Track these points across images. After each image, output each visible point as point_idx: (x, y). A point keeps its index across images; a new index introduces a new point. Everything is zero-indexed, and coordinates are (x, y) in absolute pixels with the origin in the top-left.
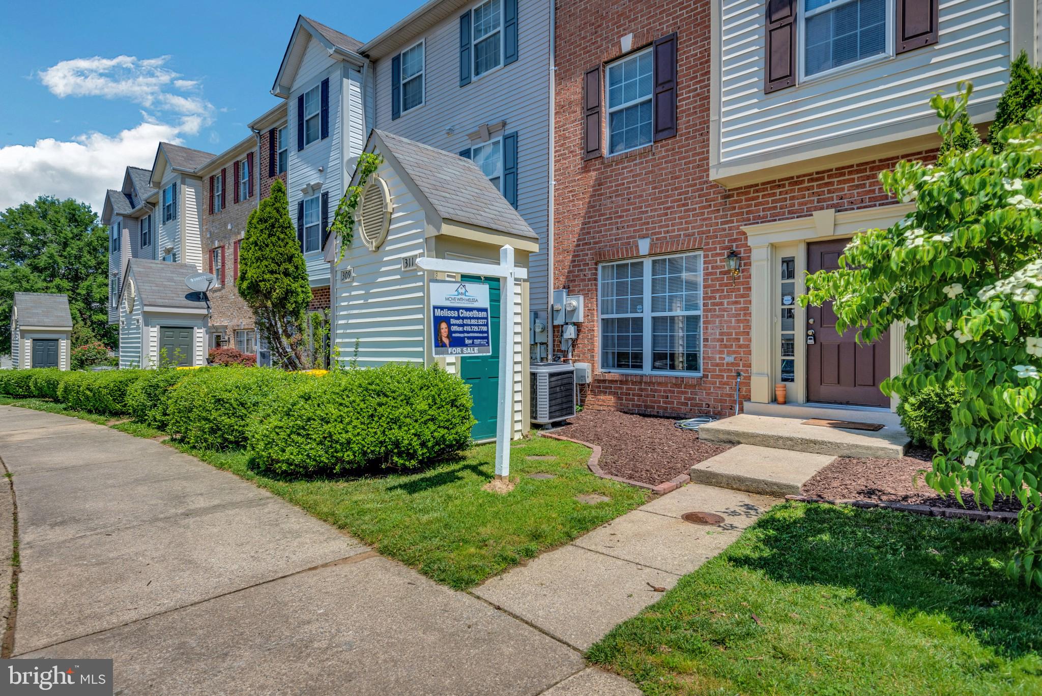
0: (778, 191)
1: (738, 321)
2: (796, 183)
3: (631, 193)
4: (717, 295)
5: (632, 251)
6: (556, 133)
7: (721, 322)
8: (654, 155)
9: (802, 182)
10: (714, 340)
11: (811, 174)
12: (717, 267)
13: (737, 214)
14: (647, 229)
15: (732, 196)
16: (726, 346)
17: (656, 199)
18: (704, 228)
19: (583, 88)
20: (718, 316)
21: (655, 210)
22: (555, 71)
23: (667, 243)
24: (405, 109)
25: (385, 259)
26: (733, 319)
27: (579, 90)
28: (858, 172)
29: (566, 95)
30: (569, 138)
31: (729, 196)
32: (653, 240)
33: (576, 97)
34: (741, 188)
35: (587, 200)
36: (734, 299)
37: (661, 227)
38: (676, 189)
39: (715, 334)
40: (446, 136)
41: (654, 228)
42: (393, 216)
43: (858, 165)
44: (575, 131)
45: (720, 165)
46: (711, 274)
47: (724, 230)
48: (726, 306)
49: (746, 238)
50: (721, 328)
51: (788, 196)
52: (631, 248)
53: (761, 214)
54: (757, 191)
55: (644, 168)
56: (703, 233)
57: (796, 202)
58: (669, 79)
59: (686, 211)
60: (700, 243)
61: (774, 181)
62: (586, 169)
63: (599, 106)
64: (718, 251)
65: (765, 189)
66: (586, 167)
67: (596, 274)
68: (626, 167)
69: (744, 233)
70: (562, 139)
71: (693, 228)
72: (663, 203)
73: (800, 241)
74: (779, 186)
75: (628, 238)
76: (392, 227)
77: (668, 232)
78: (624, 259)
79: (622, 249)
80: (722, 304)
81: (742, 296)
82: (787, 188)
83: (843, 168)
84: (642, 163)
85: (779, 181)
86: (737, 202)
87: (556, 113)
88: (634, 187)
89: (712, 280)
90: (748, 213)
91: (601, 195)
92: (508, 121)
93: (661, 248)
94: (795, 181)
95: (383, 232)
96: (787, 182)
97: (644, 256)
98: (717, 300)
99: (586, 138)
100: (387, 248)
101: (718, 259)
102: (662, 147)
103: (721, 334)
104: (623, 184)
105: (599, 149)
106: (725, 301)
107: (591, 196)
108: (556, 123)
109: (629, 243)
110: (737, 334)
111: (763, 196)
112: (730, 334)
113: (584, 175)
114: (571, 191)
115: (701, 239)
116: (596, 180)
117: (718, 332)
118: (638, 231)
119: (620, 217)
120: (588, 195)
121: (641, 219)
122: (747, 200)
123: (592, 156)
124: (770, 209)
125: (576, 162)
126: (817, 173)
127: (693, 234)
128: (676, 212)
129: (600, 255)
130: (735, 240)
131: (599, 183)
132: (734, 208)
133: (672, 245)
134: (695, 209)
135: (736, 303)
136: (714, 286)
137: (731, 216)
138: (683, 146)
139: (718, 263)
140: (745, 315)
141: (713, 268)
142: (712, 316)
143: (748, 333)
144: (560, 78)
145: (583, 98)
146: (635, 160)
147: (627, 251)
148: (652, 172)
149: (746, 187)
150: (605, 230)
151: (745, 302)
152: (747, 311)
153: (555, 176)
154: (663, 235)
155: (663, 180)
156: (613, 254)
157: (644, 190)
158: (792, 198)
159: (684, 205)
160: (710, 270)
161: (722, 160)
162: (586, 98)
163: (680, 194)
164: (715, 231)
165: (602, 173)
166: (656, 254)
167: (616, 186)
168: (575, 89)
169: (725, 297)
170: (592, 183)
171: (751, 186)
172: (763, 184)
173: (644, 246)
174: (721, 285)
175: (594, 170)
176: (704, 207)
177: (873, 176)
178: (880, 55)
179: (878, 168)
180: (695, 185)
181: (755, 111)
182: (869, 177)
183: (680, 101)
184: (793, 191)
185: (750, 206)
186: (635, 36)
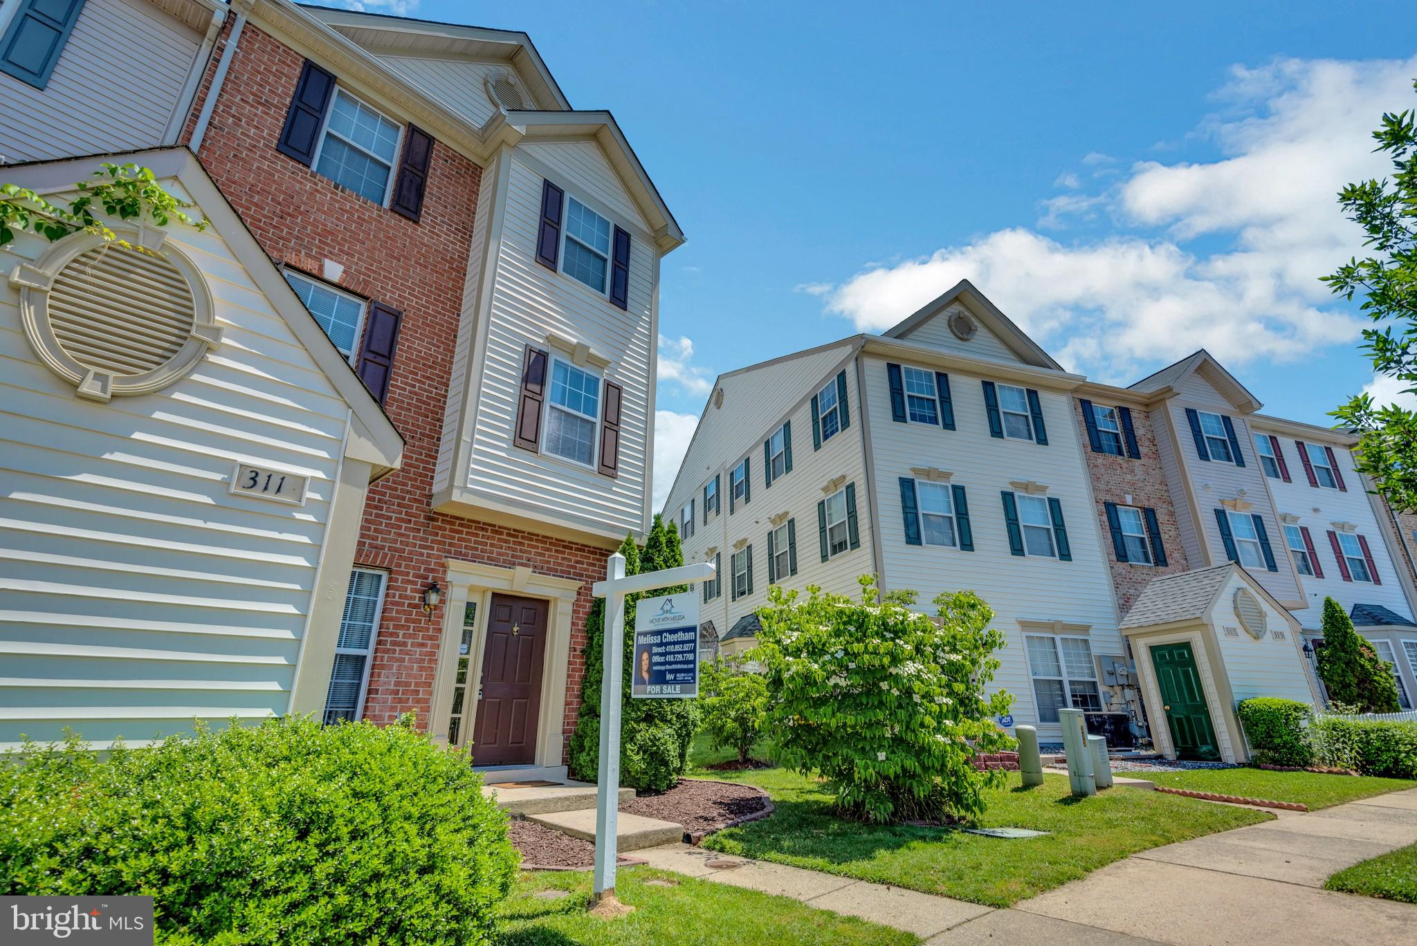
0: (481, 533)
1: (421, 669)
2: (496, 532)
4: (401, 633)
7: (399, 668)
9: (501, 533)
10: (387, 692)
11: (509, 529)
12: (406, 597)
13: (439, 542)
15: (437, 520)
16: (400, 700)
18: (398, 545)
20: (397, 660)
25: (137, 436)
26: (415, 666)
28: (542, 542)
31: (433, 519)
34: (447, 516)
36: (420, 640)
39: (389, 683)
42: (212, 358)
43: (543, 537)
45: (465, 489)
46: (398, 603)
47: (422, 555)
48: (409, 648)
49: (445, 572)
50: (399, 675)
51: (489, 541)
53: (463, 550)
54: (461, 525)
56: (396, 550)
57: (495, 550)
58: (384, 353)
59: (377, 516)
60: (391, 561)
61: (479, 523)
64: (410, 578)
65: (469, 527)
69: (443, 565)
71: (384, 540)
73: (488, 589)
74: (482, 529)
76: (196, 377)
80: (405, 644)
81: (431, 638)
82: (489, 534)
83: (533, 534)
85: (484, 524)
86: (440, 528)
89: (397, 612)
90: (451, 545)
94: (497, 530)
95: (163, 376)
96: (490, 528)
98: (400, 639)
100: (158, 415)
101: (409, 587)
103: (397, 684)
106: (410, 641)
110: (417, 684)
111: (468, 533)
112: (408, 684)
115: (393, 557)
117: (393, 680)
122: (451, 530)
124: (472, 549)
126: (514, 530)
127: (383, 548)
130: (432, 571)
132: (437, 534)
134: (390, 518)
135: (422, 645)
136: (399, 619)
137: (433, 542)
139: (409, 592)
140: (430, 661)
141: (400, 596)
142: (390, 659)
143: (429, 685)
149: (452, 517)
151: (433, 646)
152: (432, 657)
158: (492, 545)
160: (398, 598)
161: (469, 486)
164: (411, 553)
169: (410, 636)
171: (458, 518)
172: (469, 520)
174: (407, 620)
176: (403, 520)
177: (550, 550)
178: (590, 467)
179: (555, 545)
180: (396, 489)
181: (504, 455)
182: (548, 550)
183: (393, 386)
184: (493, 538)
185: (453, 538)
186: (345, 272)
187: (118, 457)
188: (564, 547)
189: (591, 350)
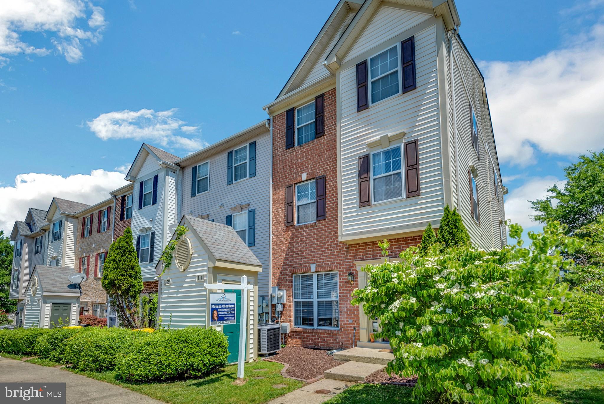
0: (368, 247)
2: (374, 244)
3: (307, 243)
4: (345, 292)
5: (308, 270)
6: (273, 212)
7: (346, 304)
8: (317, 226)
10: (344, 312)
12: (344, 279)
13: (352, 256)
14: (314, 260)
15: (349, 248)
16: (349, 315)
17: (318, 246)
18: (339, 261)
19: (285, 194)
20: (345, 301)
21: (318, 251)
22: (273, 184)
23: (323, 267)
24: (199, 192)
25: (188, 275)
27: (283, 194)
28: (398, 242)
29: (277, 196)
30: (279, 215)
32: (317, 265)
33: (282, 197)
34: (353, 244)
35: (287, 245)
37: (320, 259)
38: (326, 242)
40: (219, 208)
41: (317, 259)
42: (192, 256)
43: (397, 239)
44: (282, 213)
45: (343, 235)
46: (342, 282)
47: (347, 262)
49: (356, 266)
50: (347, 307)
51: (372, 249)
52: (308, 268)
53: (362, 256)
54: (359, 246)
55: (313, 232)
56: (338, 263)
57: (375, 252)
58: (322, 194)
59: (331, 253)
60: (337, 268)
61: (366, 243)
62: (287, 230)
63: (292, 202)
64: (345, 272)
65: (363, 246)
66: (287, 229)
67: (292, 280)
68: (305, 231)
70: (276, 215)
71: (334, 260)
72: (321, 248)
74: (368, 245)
75: (306, 263)
76: (192, 261)
77: (323, 262)
78: (305, 273)
79: (303, 268)
80: (347, 296)
82: (371, 246)
84: (311, 230)
85: (368, 243)
86: (352, 250)
87: (273, 203)
88: (308, 240)
89: (343, 285)
90: (356, 255)
91: (294, 242)
92: (251, 204)
93: (321, 269)
95: (187, 263)
96: (371, 244)
97: (313, 272)
98: (345, 294)
99: (287, 216)
100: (189, 271)
101: (345, 275)
102: (320, 223)
103: (347, 310)
104: (304, 238)
105: (292, 222)
107: (289, 243)
108: (273, 208)
109: (306, 266)
110: (353, 310)
111: (362, 249)
112: (350, 310)
113: (286, 233)
114: (280, 240)
115: (337, 265)
116: (291, 236)
117: (345, 308)
118: (310, 260)
119: (303, 253)
120: (288, 242)
121: (311, 255)
122: (356, 250)
123: (289, 224)
124: (365, 254)
125: (282, 226)
127: (334, 263)
128: (326, 253)
129: (294, 270)
130: (351, 267)
131: (293, 237)
132: (351, 253)
133: (325, 268)
134: (335, 252)
136: (344, 287)
137: (350, 256)
138: (329, 224)
139: (345, 277)
141: (343, 279)
142: (343, 301)
143: (358, 310)
144: (275, 188)
145: (285, 198)
146: (309, 228)
147: (306, 269)
148: (316, 234)
149: (355, 244)
150: (296, 259)
153: (273, 232)
154: (321, 263)
155: (321, 238)
156: (300, 271)
157: (313, 242)
158: (373, 251)
159: (330, 250)
160: (342, 280)
161: (343, 233)
162: (287, 198)
163: (328, 245)
164: (343, 263)
165: (294, 233)
166: (319, 272)
167: (300, 239)
168: (282, 194)
169: (348, 293)
170: (289, 237)
171: (357, 244)
172: (362, 243)
173: (313, 268)
174: (346, 287)
175: (290, 231)
176: (338, 252)
177: (403, 244)
178: (401, 198)
179: (405, 241)
180: (334, 241)
181: (356, 214)
182: (401, 244)
183: (327, 204)
184: (373, 247)
185: (357, 253)
186: (308, 174)
187: (187, 280)
188: (411, 240)
189: (390, 135)
